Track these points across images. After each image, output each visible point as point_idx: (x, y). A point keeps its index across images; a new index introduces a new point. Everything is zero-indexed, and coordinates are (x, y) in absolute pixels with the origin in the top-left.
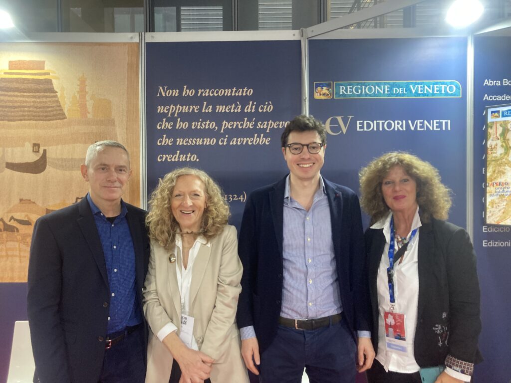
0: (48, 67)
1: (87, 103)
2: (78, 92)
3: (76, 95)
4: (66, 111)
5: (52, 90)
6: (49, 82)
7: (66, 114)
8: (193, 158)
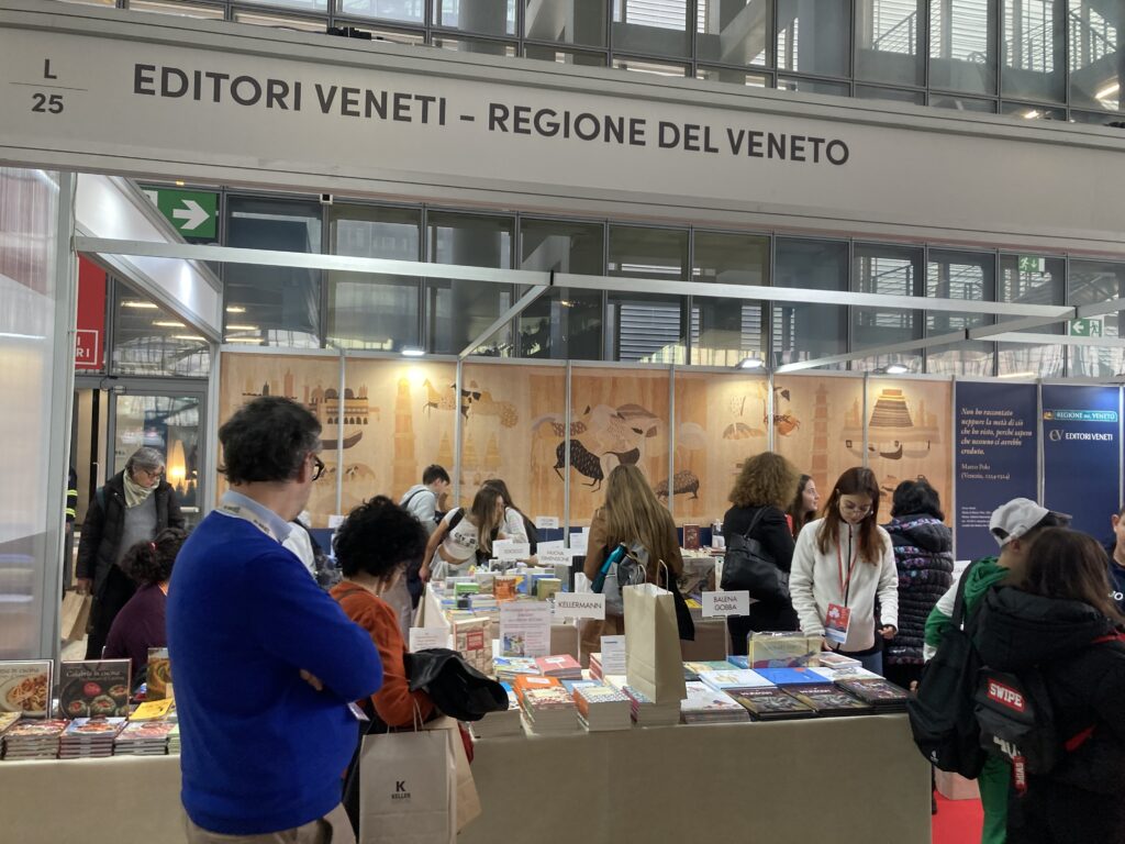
0: (903, 394)
1: (924, 416)
2: (920, 409)
3: (918, 411)
4: (912, 421)
5: (905, 408)
6: (904, 403)
7: (912, 423)
8: (981, 452)
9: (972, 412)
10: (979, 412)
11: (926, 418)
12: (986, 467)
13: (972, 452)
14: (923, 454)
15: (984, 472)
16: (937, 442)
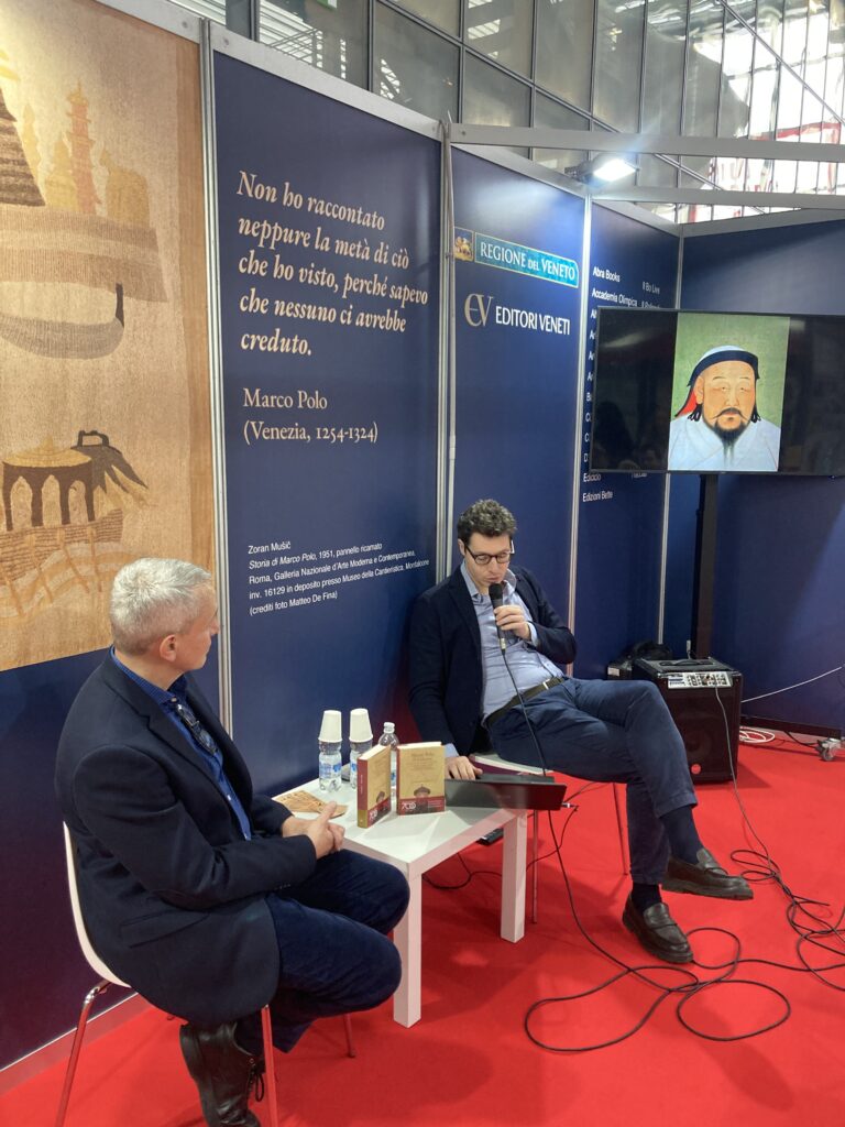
1: (94, 172)
2: (70, 135)
3: (65, 140)
4: (40, 182)
7: (43, 191)
8: (302, 347)
9: (271, 194)
10: (293, 200)
11: (100, 178)
12: (318, 403)
13: (276, 344)
14: (95, 341)
15: (309, 419)
16: (153, 295)
